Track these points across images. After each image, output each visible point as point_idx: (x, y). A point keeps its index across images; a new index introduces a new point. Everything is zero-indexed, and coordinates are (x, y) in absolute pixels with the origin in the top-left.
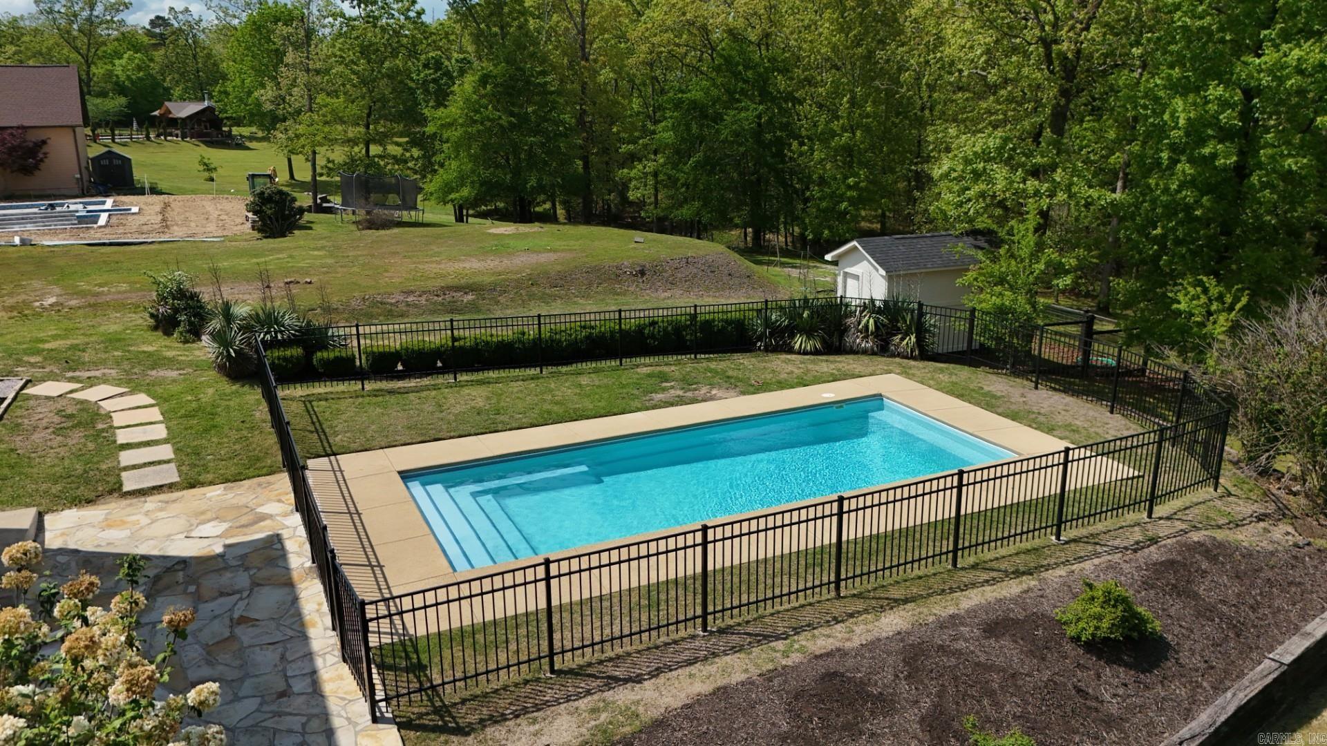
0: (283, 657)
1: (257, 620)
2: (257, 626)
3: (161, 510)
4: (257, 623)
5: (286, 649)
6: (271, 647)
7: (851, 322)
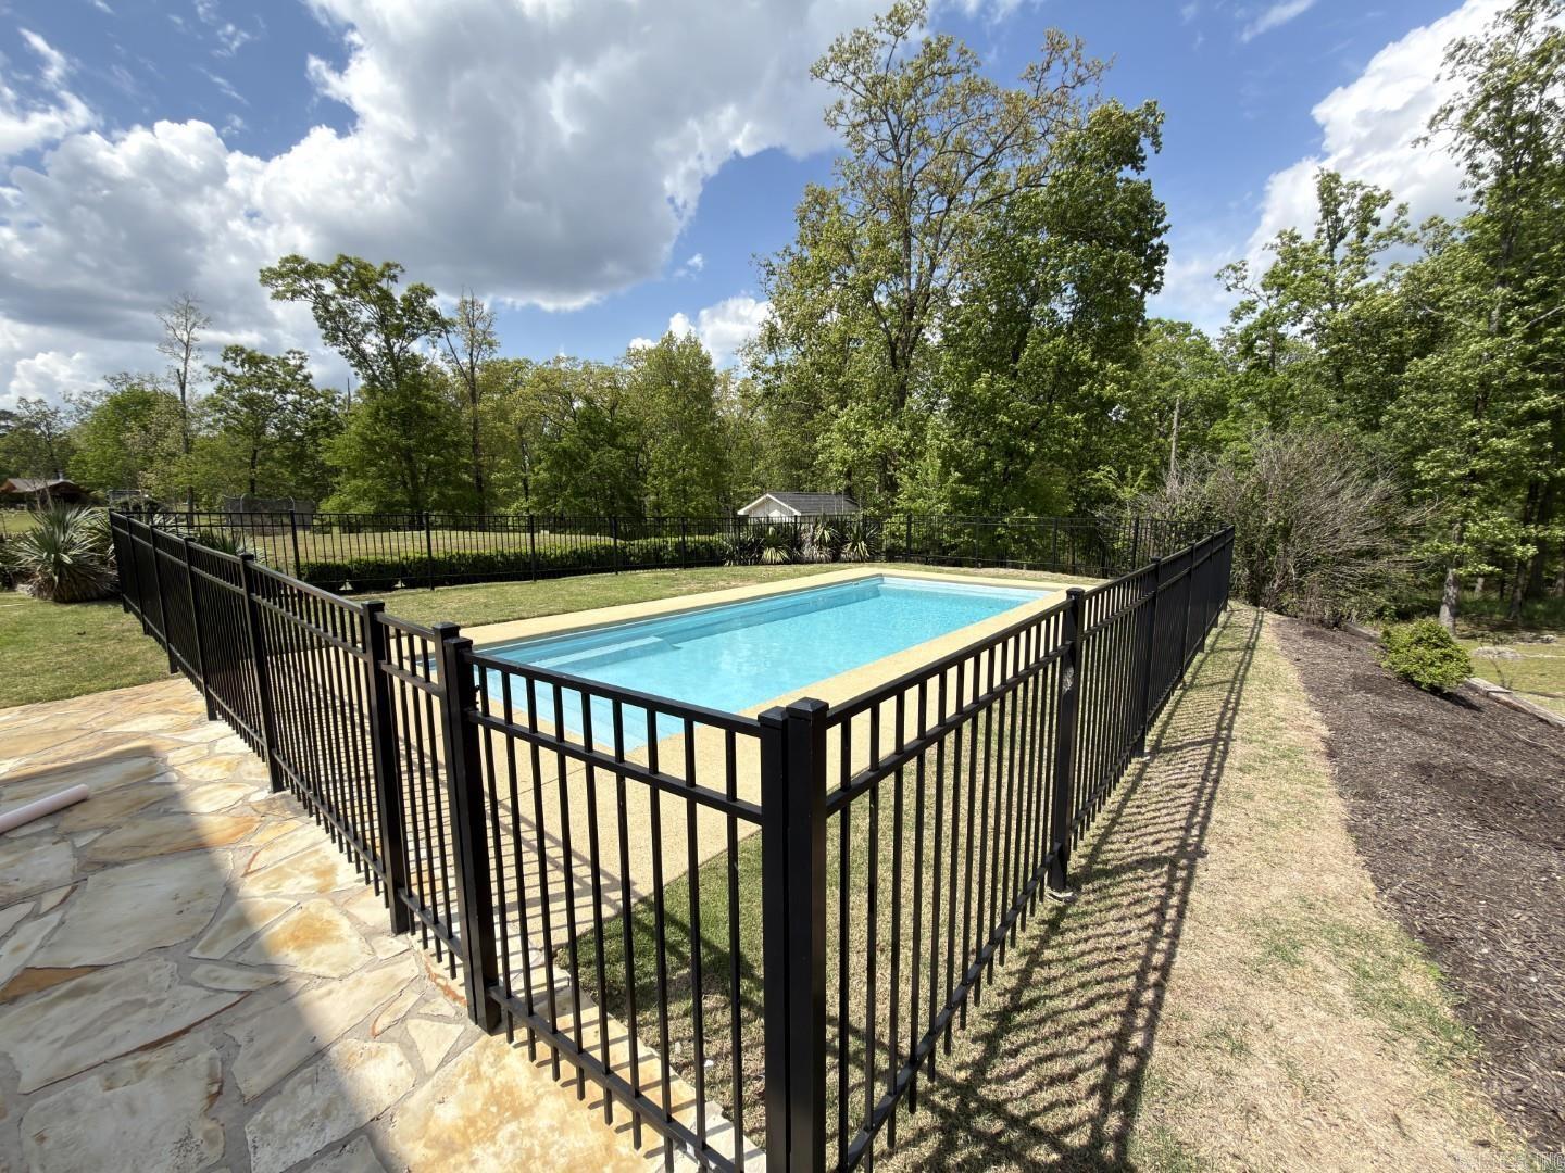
0: (218, 1091)
1: (95, 968)
2: (96, 989)
4: (96, 978)
5: (228, 1048)
6: (159, 1058)
7: (806, 537)
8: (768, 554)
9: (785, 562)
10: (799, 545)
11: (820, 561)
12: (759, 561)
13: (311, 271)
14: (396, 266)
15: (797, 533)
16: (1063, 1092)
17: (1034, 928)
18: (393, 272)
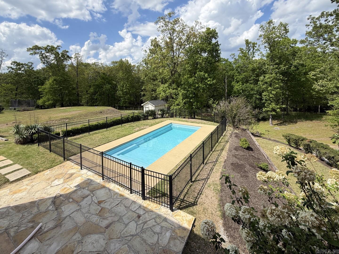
1: (105, 200)
2: (107, 202)
3: (32, 182)
6: (118, 205)
7: (157, 113)
8: (150, 118)
9: (153, 119)
10: (155, 115)
11: (159, 118)
12: (148, 119)
13: (39, 48)
14: (60, 46)
15: (155, 112)
16: (189, 199)
17: (188, 187)
18: (59, 48)
